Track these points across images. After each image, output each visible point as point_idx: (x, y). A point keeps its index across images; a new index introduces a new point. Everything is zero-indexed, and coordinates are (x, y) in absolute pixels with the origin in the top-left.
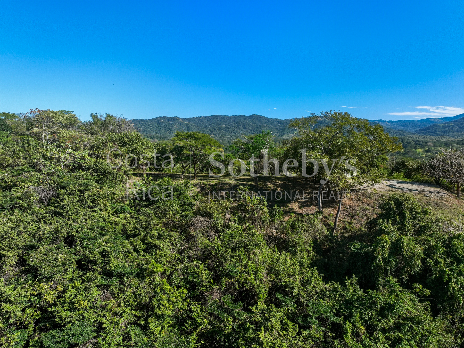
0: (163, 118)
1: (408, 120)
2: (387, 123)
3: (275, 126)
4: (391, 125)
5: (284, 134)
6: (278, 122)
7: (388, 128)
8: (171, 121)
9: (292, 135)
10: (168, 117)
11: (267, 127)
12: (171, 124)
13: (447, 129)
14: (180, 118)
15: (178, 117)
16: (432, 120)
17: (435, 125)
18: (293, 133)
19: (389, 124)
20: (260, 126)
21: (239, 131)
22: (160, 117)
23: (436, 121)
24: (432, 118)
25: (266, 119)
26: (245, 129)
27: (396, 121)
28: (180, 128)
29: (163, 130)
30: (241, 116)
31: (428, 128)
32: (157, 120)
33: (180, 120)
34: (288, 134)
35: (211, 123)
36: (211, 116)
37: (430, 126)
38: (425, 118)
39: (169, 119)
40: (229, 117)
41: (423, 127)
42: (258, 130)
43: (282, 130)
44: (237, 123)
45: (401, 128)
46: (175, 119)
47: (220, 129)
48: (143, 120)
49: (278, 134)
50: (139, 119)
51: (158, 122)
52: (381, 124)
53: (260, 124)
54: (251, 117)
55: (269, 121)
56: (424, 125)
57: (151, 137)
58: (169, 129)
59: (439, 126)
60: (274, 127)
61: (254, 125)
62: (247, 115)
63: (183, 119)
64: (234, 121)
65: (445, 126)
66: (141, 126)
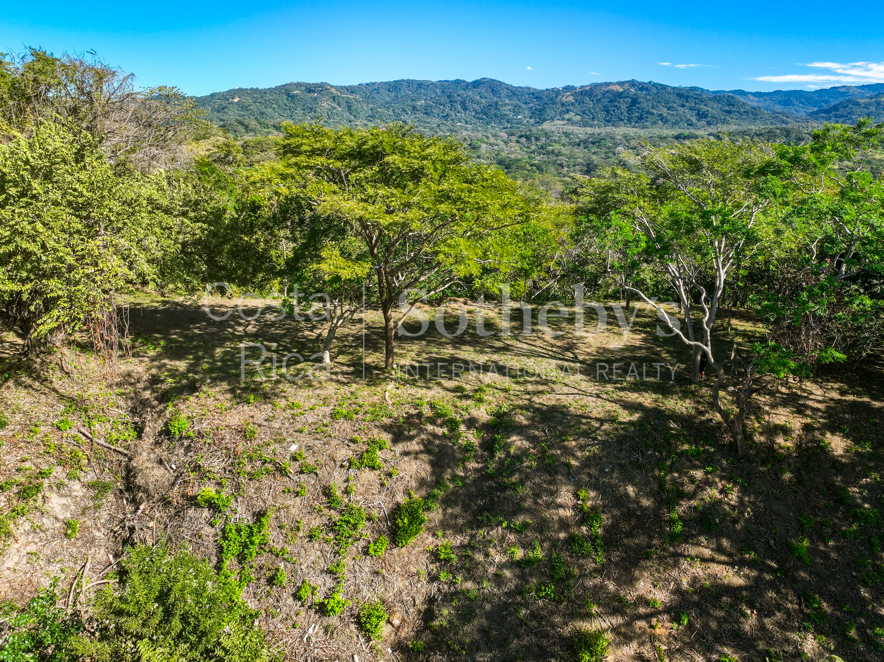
0: (298, 85)
1: (795, 91)
2: (752, 98)
3: (525, 103)
4: (760, 102)
5: (545, 120)
6: (533, 94)
7: (755, 108)
8: (314, 92)
9: (561, 122)
10: (309, 84)
11: (509, 105)
12: (315, 99)
13: (873, 109)
14: (332, 87)
15: (329, 85)
16: (843, 90)
17: (850, 101)
18: (563, 119)
19: (756, 99)
20: (496, 103)
21: (452, 113)
22: (290, 84)
23: (851, 91)
24: (844, 87)
25: (508, 88)
26: (465, 109)
27: (769, 94)
28: (334, 108)
29: (299, 111)
30: (458, 82)
31: (836, 108)
32: (286, 91)
33: (333, 90)
34: (552, 119)
35: (396, 96)
36: (395, 82)
37: (839, 104)
38: (828, 87)
39: (310, 89)
40: (433, 84)
41: (825, 106)
42: (493, 111)
43: (540, 111)
44: (449, 97)
45: (779, 108)
46: (320, 89)
47: (414, 108)
48: (256, 91)
49: (532, 121)
50: (249, 88)
51: (288, 95)
52: (742, 99)
53: (495, 99)
54: (477, 84)
55: (514, 92)
56: (826, 102)
57: (274, 126)
58: (311, 109)
59: (858, 104)
60: (524, 106)
61: (483, 100)
62: (470, 80)
63: (340, 89)
64: (443, 92)
65: (870, 104)
66: (254, 102)
